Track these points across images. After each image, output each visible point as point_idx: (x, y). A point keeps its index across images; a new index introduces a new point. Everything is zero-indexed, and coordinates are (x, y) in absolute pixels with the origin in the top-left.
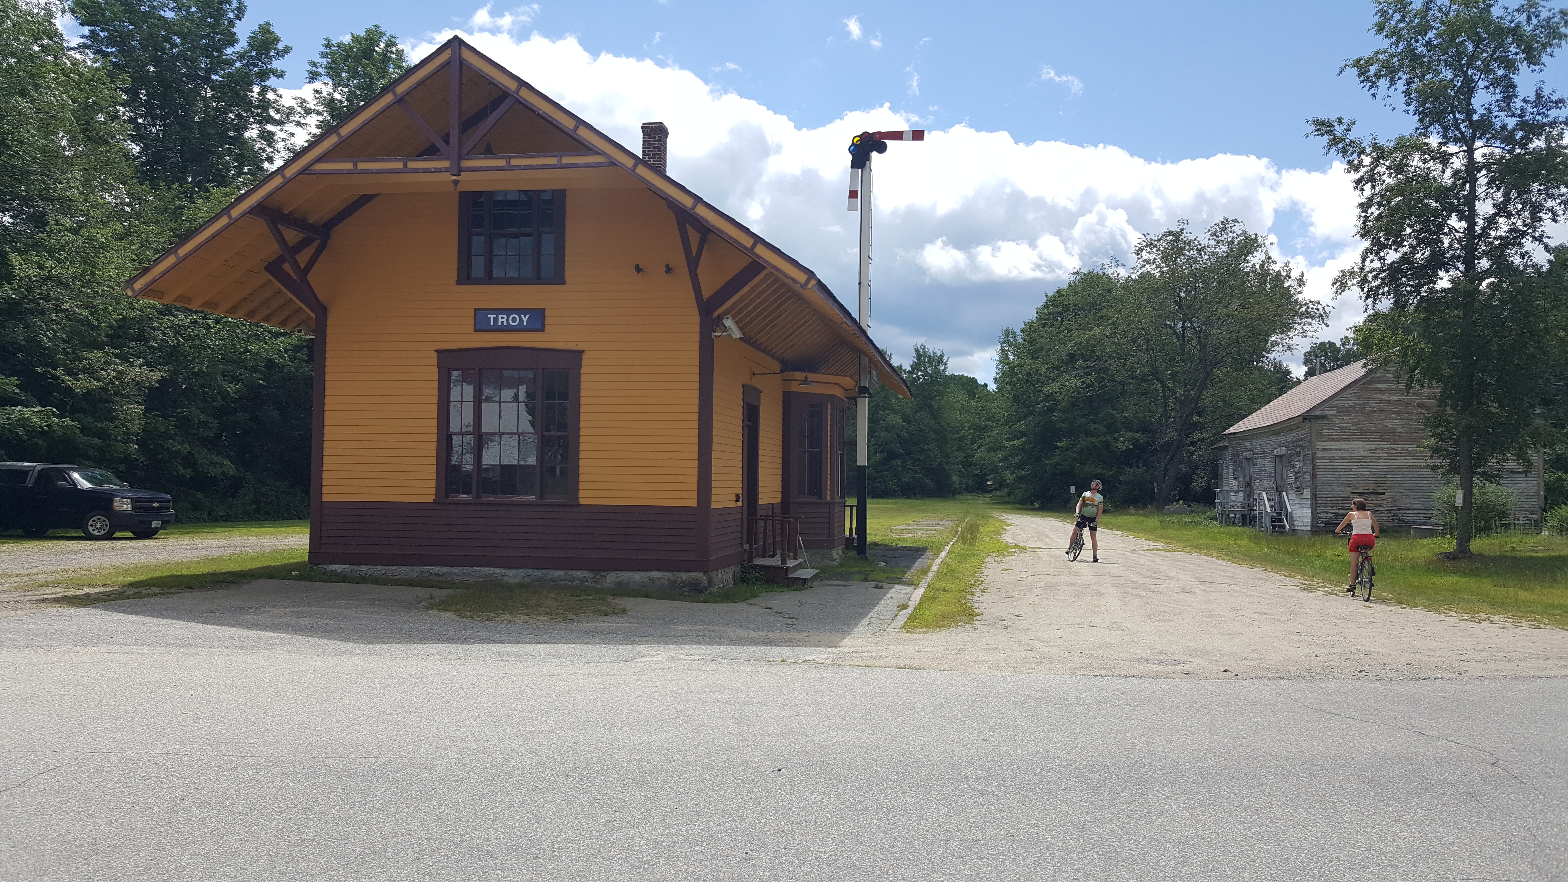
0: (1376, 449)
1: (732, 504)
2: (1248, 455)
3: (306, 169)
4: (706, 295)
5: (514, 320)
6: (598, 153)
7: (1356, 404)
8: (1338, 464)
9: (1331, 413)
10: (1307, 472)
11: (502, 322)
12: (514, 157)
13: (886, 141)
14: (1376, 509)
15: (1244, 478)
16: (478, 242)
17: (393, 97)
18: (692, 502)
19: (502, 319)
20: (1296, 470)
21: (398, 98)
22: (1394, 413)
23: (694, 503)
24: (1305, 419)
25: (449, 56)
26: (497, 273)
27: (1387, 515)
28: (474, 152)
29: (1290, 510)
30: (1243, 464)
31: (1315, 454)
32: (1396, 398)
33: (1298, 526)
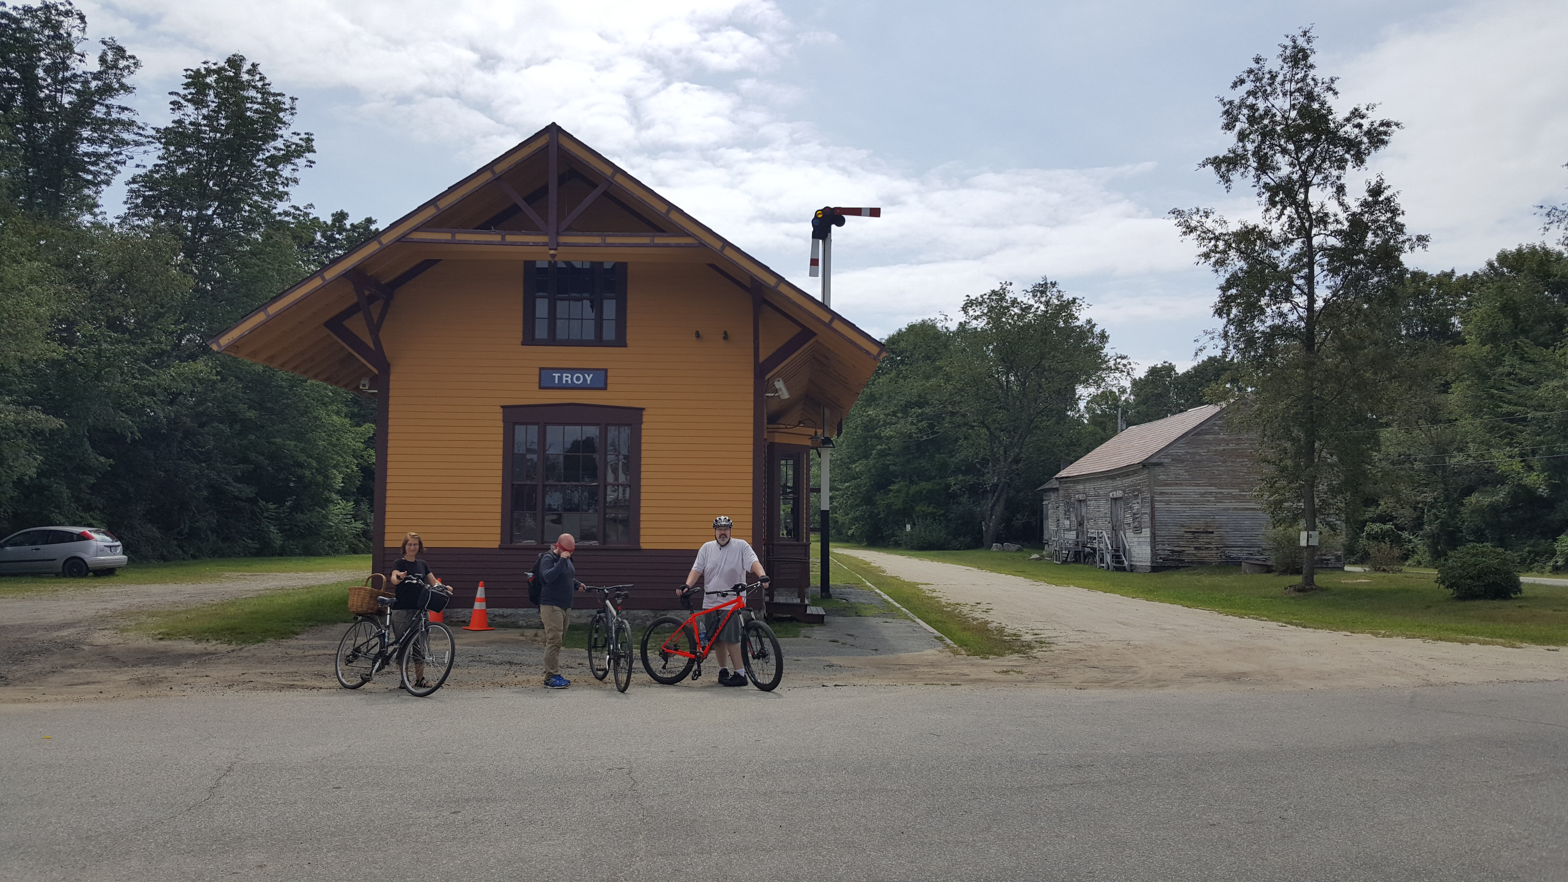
0: (1205, 493)
2: (1081, 497)
3: (404, 237)
4: (762, 359)
5: (578, 379)
6: (687, 234)
7: (1187, 453)
8: (1174, 506)
9: (1166, 460)
10: (1146, 513)
11: (567, 381)
12: (609, 236)
13: (845, 216)
14: (1207, 546)
15: (1077, 518)
16: (542, 307)
17: (492, 176)
19: (567, 378)
20: (1134, 511)
21: (497, 176)
22: (1220, 461)
24: (1144, 466)
25: (546, 141)
26: (561, 334)
27: (1216, 552)
28: (571, 230)
29: (1127, 547)
30: (1074, 505)
31: (1153, 497)
32: (1221, 448)
33: (1136, 561)
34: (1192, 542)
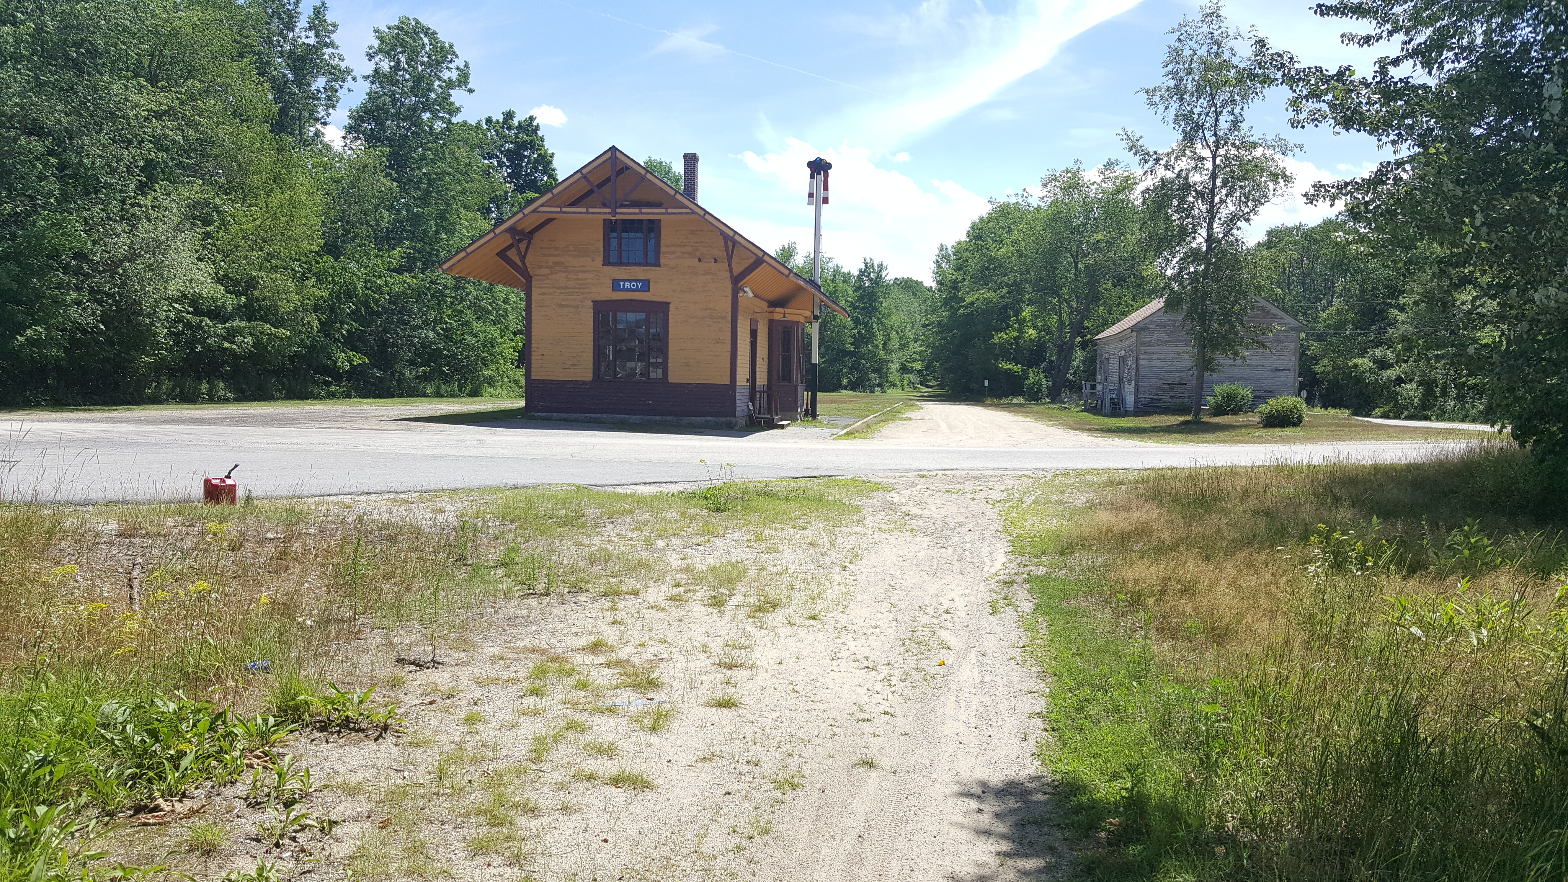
0: (1182, 353)
1: (745, 384)
2: (1106, 355)
3: (535, 210)
4: (735, 274)
5: (633, 285)
6: (686, 207)
8: (1155, 363)
10: (1134, 369)
11: (627, 287)
14: (1180, 395)
15: (1104, 373)
16: (614, 243)
18: (727, 381)
20: (1129, 367)
21: (584, 176)
23: (728, 383)
24: (1132, 330)
25: (610, 155)
26: (624, 259)
27: (1187, 400)
29: (1124, 396)
30: (1104, 362)
31: (1139, 355)
33: (1128, 408)
34: (1168, 392)
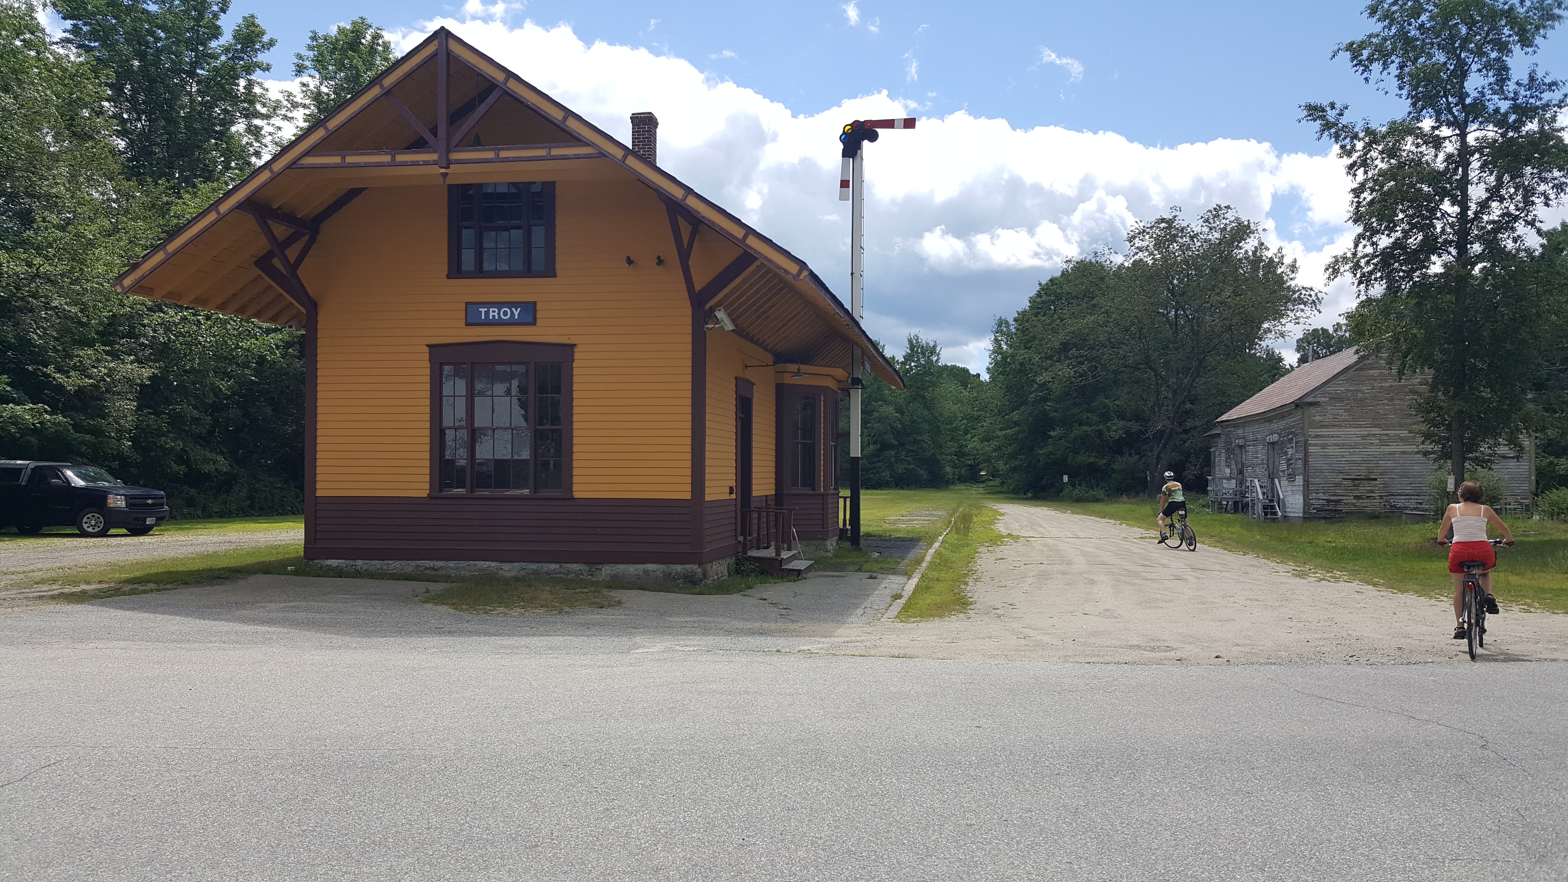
0: (1368, 435)
1: (727, 496)
2: (1241, 442)
3: (294, 163)
4: (698, 287)
5: (505, 313)
6: (587, 144)
7: (1346, 390)
8: (1330, 450)
9: (1323, 399)
10: (1300, 459)
11: (494, 316)
12: (503, 149)
13: (876, 130)
14: (1368, 495)
15: (1236, 465)
16: (468, 235)
17: (380, 90)
18: (686, 494)
19: (493, 313)
20: (1289, 456)
21: (386, 90)
22: (1386, 399)
23: (688, 496)
24: (1297, 406)
25: (436, 48)
27: (1379, 501)
28: (462, 145)
29: (1281, 497)
30: (1235, 451)
31: (1307, 440)
32: (1388, 384)
33: (1290, 513)
34: (1351, 490)
